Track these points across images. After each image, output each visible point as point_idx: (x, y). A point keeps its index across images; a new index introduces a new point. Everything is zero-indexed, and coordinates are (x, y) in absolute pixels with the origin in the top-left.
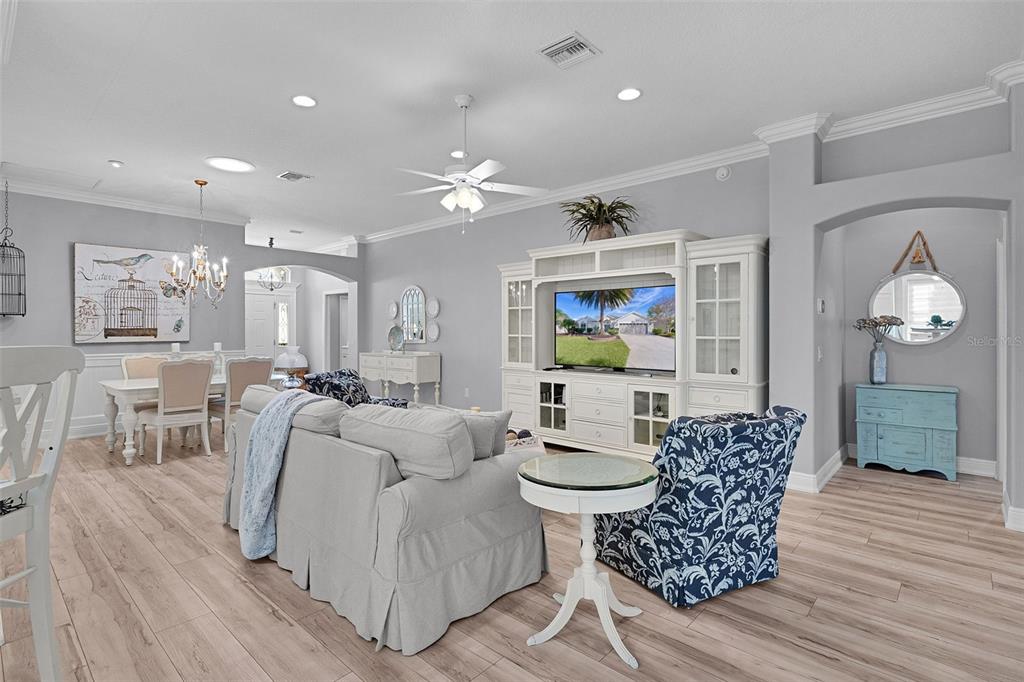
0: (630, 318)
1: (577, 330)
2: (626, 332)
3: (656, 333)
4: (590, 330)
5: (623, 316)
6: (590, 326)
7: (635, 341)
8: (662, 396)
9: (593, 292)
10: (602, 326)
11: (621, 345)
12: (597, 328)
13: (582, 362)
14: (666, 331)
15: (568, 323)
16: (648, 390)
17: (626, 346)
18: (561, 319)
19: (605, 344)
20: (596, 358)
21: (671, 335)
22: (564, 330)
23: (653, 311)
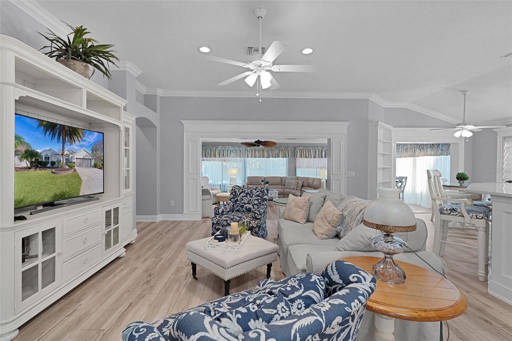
0: (82, 154)
1: (40, 163)
2: (80, 165)
3: (95, 166)
4: (53, 163)
5: (79, 151)
6: (53, 159)
7: (85, 173)
8: (116, 210)
9: (56, 125)
10: (63, 160)
11: (77, 177)
12: (59, 162)
13: (46, 200)
14: (100, 164)
15: (30, 154)
16: (112, 207)
17: (80, 178)
18: (22, 149)
19: (66, 177)
20: (58, 192)
21: (102, 167)
22: (25, 163)
23: (94, 150)
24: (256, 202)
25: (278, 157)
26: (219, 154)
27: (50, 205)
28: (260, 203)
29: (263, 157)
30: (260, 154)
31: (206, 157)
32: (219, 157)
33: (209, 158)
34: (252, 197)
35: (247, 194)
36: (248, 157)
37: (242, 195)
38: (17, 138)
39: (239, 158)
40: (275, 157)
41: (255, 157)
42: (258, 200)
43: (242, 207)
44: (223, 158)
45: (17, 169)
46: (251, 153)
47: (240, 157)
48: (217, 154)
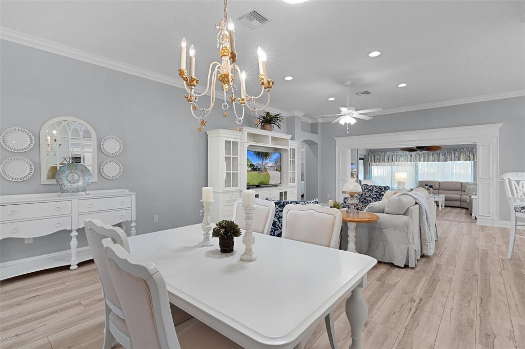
0: (270, 164)
1: (255, 169)
2: (270, 170)
3: (277, 170)
4: (259, 169)
5: (269, 163)
6: (259, 167)
7: (272, 173)
8: (286, 193)
9: (260, 152)
10: (263, 167)
11: (268, 174)
12: (261, 168)
13: (257, 184)
14: (279, 169)
15: (252, 165)
16: (283, 191)
17: (269, 175)
18: (249, 163)
19: (264, 175)
20: (261, 181)
21: (280, 170)
22: (250, 169)
23: (276, 162)
24: (375, 196)
25: (459, 160)
26: (388, 159)
27: (258, 186)
28: (378, 197)
29: (439, 160)
30: (434, 158)
31: (375, 162)
32: (388, 162)
33: (378, 163)
34: (372, 192)
35: (370, 190)
36: (420, 161)
37: (366, 191)
38: (248, 159)
39: (409, 163)
40: (455, 160)
41: (428, 161)
42: (376, 195)
43: (365, 199)
44: (393, 163)
45: (248, 171)
46: (424, 157)
47: (411, 161)
48: (386, 159)
